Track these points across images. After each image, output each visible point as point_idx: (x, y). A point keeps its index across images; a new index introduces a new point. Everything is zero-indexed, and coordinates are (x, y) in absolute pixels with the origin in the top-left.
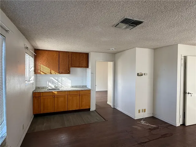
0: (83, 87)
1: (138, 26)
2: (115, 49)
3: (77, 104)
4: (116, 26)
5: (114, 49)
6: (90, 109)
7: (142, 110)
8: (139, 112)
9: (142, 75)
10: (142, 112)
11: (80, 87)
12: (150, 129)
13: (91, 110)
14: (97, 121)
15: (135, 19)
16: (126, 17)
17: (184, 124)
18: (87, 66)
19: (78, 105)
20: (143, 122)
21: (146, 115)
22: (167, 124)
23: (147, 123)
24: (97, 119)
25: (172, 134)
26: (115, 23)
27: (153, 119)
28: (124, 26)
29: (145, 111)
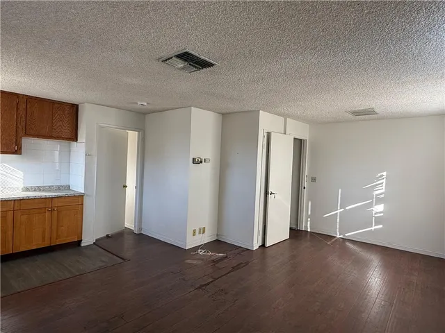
0: (59, 188)
1: (205, 69)
2: (148, 103)
3: (44, 232)
4: (166, 60)
5: (145, 104)
6: (80, 241)
7: (200, 229)
8: (194, 234)
9: (201, 162)
10: (200, 233)
11: (50, 188)
12: (213, 261)
13: (82, 245)
14: (104, 264)
15: (202, 57)
16: (187, 50)
17: (263, 246)
18: (74, 137)
19: (47, 235)
20: (201, 252)
21: (206, 238)
22: (240, 249)
23: (208, 252)
24: (103, 262)
25: (247, 263)
26: (165, 54)
27: (217, 244)
28: (180, 64)
29: (204, 232)
